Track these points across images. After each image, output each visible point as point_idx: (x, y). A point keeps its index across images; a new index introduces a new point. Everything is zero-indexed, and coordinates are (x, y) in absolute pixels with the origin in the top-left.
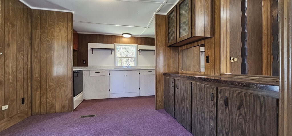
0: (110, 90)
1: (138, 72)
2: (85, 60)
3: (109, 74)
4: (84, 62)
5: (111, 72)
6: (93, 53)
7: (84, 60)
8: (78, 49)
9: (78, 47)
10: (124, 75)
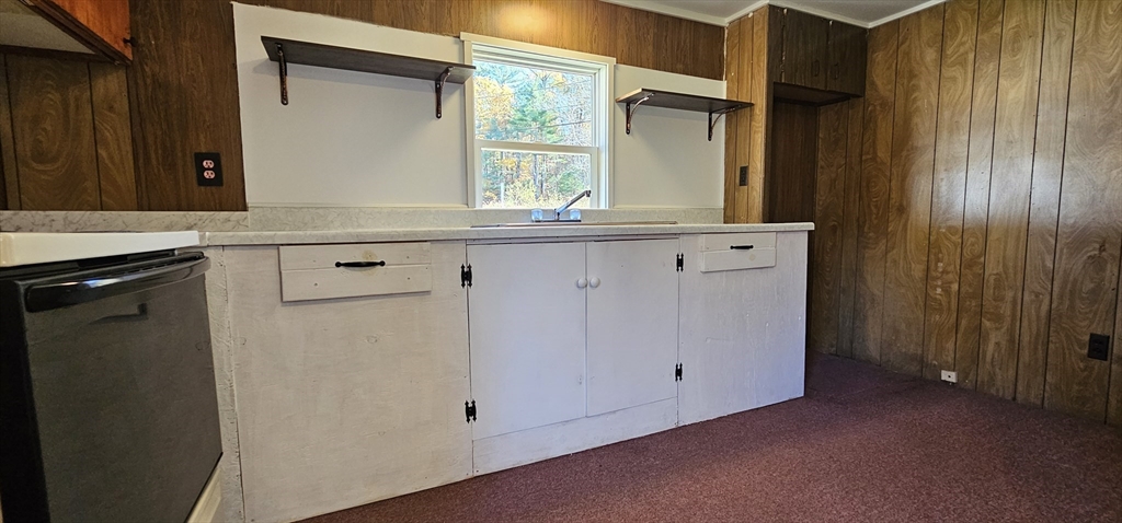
0: (471, 412)
1: (670, 251)
2: (215, 158)
3: (467, 276)
4: (209, 175)
5: (478, 259)
6: (284, 100)
7: (200, 157)
8: (133, 42)
9: (133, 27)
10: (582, 282)
